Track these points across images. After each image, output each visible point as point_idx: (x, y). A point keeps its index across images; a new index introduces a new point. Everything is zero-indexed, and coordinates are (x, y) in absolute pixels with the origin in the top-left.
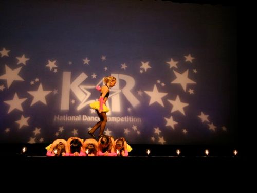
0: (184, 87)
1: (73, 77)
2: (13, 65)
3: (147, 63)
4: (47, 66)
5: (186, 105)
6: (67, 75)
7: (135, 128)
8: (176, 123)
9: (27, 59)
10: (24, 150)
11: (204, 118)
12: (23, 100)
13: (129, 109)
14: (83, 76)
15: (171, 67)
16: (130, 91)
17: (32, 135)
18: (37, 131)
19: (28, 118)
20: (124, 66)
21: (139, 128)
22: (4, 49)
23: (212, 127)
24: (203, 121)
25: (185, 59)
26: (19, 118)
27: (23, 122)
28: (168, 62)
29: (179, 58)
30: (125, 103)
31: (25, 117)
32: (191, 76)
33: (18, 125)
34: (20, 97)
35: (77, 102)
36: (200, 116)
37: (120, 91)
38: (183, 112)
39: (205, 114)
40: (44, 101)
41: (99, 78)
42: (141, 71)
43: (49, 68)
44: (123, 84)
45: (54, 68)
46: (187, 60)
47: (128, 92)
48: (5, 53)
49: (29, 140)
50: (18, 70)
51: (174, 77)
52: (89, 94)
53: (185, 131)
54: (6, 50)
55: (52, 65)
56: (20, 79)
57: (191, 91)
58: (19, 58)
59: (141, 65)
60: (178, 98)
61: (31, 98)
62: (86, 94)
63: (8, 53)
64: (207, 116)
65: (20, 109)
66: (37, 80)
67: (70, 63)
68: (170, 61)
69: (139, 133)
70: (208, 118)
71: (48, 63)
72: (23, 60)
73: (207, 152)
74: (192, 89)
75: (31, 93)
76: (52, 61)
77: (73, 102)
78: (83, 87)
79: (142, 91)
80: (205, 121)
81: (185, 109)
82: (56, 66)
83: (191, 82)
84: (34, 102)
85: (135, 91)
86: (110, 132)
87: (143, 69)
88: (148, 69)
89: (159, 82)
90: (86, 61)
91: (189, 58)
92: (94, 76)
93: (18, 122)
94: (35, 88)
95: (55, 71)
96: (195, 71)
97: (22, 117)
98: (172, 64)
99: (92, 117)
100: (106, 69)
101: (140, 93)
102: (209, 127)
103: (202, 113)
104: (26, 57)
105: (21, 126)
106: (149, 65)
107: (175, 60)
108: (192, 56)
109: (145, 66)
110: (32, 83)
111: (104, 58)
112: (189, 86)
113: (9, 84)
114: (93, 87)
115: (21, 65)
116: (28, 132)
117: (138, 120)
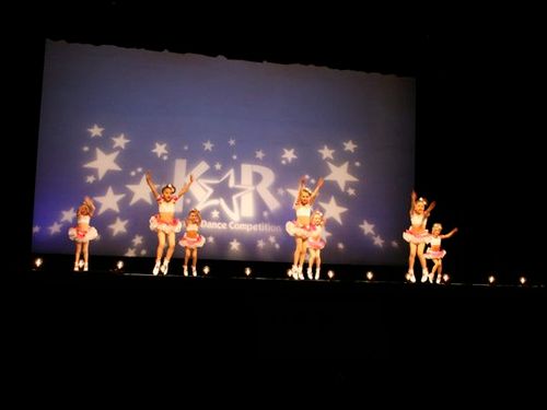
0: (342, 186)
1: (190, 167)
2: (108, 149)
3: (292, 151)
4: (154, 151)
5: (344, 210)
6: (180, 164)
7: (272, 239)
8: (328, 234)
9: (127, 141)
10: (120, 265)
11: (367, 228)
12: (120, 197)
13: (265, 214)
14: (203, 167)
15: (324, 157)
16: (268, 189)
17: (131, 245)
18: (138, 240)
19: (126, 222)
20: (260, 155)
21: (278, 240)
22: (96, 127)
23: (378, 241)
24: (366, 232)
25: (344, 147)
26: (113, 222)
27: (119, 227)
28: (321, 151)
29: (336, 145)
30: (261, 205)
31: (123, 220)
32: (352, 171)
33: (112, 231)
34: (116, 193)
35: (194, 202)
36: (361, 226)
37: (253, 188)
38: (339, 220)
39: (370, 223)
40: (149, 200)
41: (225, 169)
42: (284, 162)
43: (156, 154)
44: (257, 178)
45: (163, 154)
46: (346, 149)
47: (264, 189)
48: (96, 131)
49: (127, 251)
50: (114, 156)
51: (328, 171)
52: (211, 191)
53: (341, 246)
54: (99, 127)
55: (160, 149)
56: (116, 168)
57: (351, 192)
58: (115, 139)
59: (284, 153)
60: (333, 200)
61: (130, 195)
62: (206, 191)
63: (102, 132)
64: (372, 226)
65: (116, 208)
66: (140, 170)
67: (186, 148)
68: (323, 149)
69: (277, 246)
70: (374, 229)
71: (155, 147)
72: (120, 142)
73: (370, 275)
74: (352, 188)
75: (131, 187)
76: (161, 144)
77: (188, 201)
78: (203, 182)
79: (284, 189)
80: (369, 234)
81: (342, 215)
82: (166, 152)
83: (352, 179)
84: (134, 200)
85: (274, 189)
86: (238, 244)
87: (286, 159)
88: (293, 159)
89: (307, 177)
90: (208, 146)
91: (350, 146)
92: (218, 166)
93: (112, 227)
94: (136, 180)
95: (165, 158)
96: (357, 164)
97: (118, 220)
98: (327, 153)
99: (214, 224)
100: (235, 157)
101: (281, 192)
102: (373, 241)
103: (365, 223)
104: (126, 137)
105: (115, 233)
106: (295, 153)
107: (330, 148)
108: (354, 143)
109: (289, 155)
110: (133, 174)
111: (232, 142)
112: (349, 185)
113: (101, 174)
114: (217, 182)
115: (119, 148)
116: (125, 241)
117: (277, 229)
